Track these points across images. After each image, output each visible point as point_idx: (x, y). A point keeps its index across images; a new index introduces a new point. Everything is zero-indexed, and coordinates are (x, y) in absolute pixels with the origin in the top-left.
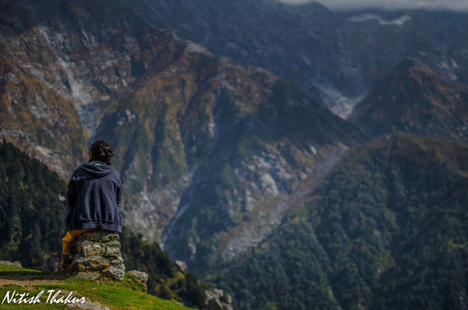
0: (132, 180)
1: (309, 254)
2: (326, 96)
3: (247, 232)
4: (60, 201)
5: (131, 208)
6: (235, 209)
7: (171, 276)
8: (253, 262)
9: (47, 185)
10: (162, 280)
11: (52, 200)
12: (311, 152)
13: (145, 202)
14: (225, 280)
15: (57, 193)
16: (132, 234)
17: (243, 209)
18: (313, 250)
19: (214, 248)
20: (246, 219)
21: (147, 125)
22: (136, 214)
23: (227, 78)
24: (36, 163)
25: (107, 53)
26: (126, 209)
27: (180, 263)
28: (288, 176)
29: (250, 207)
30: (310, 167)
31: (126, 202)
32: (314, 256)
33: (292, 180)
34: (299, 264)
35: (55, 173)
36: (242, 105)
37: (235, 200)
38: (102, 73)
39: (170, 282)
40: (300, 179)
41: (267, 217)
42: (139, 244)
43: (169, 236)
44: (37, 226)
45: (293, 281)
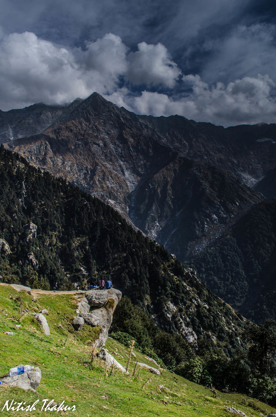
0: (151, 215)
1: (234, 253)
2: (244, 178)
3: (204, 242)
4: (119, 224)
5: (151, 229)
6: (199, 231)
7: (168, 261)
8: (207, 256)
9: (113, 217)
10: (164, 263)
11: (115, 224)
12: (236, 205)
13: (157, 226)
14: (193, 264)
15: (117, 221)
16: (151, 241)
17: (203, 231)
18: (236, 252)
19: (188, 248)
20: (204, 235)
21: (159, 191)
22: (153, 231)
23: (197, 169)
24: (108, 207)
25: (141, 157)
26: (148, 229)
27: (173, 255)
28: (225, 216)
29: (206, 230)
30: (236, 212)
31: (149, 226)
32: (236, 254)
33: (226, 218)
34: (229, 258)
35: (117, 212)
36: (203, 181)
37: (199, 226)
38: (139, 166)
39: (167, 264)
40: (230, 217)
41: (214, 235)
42: (154, 245)
43: (168, 242)
44: (108, 236)
45: (226, 266)
